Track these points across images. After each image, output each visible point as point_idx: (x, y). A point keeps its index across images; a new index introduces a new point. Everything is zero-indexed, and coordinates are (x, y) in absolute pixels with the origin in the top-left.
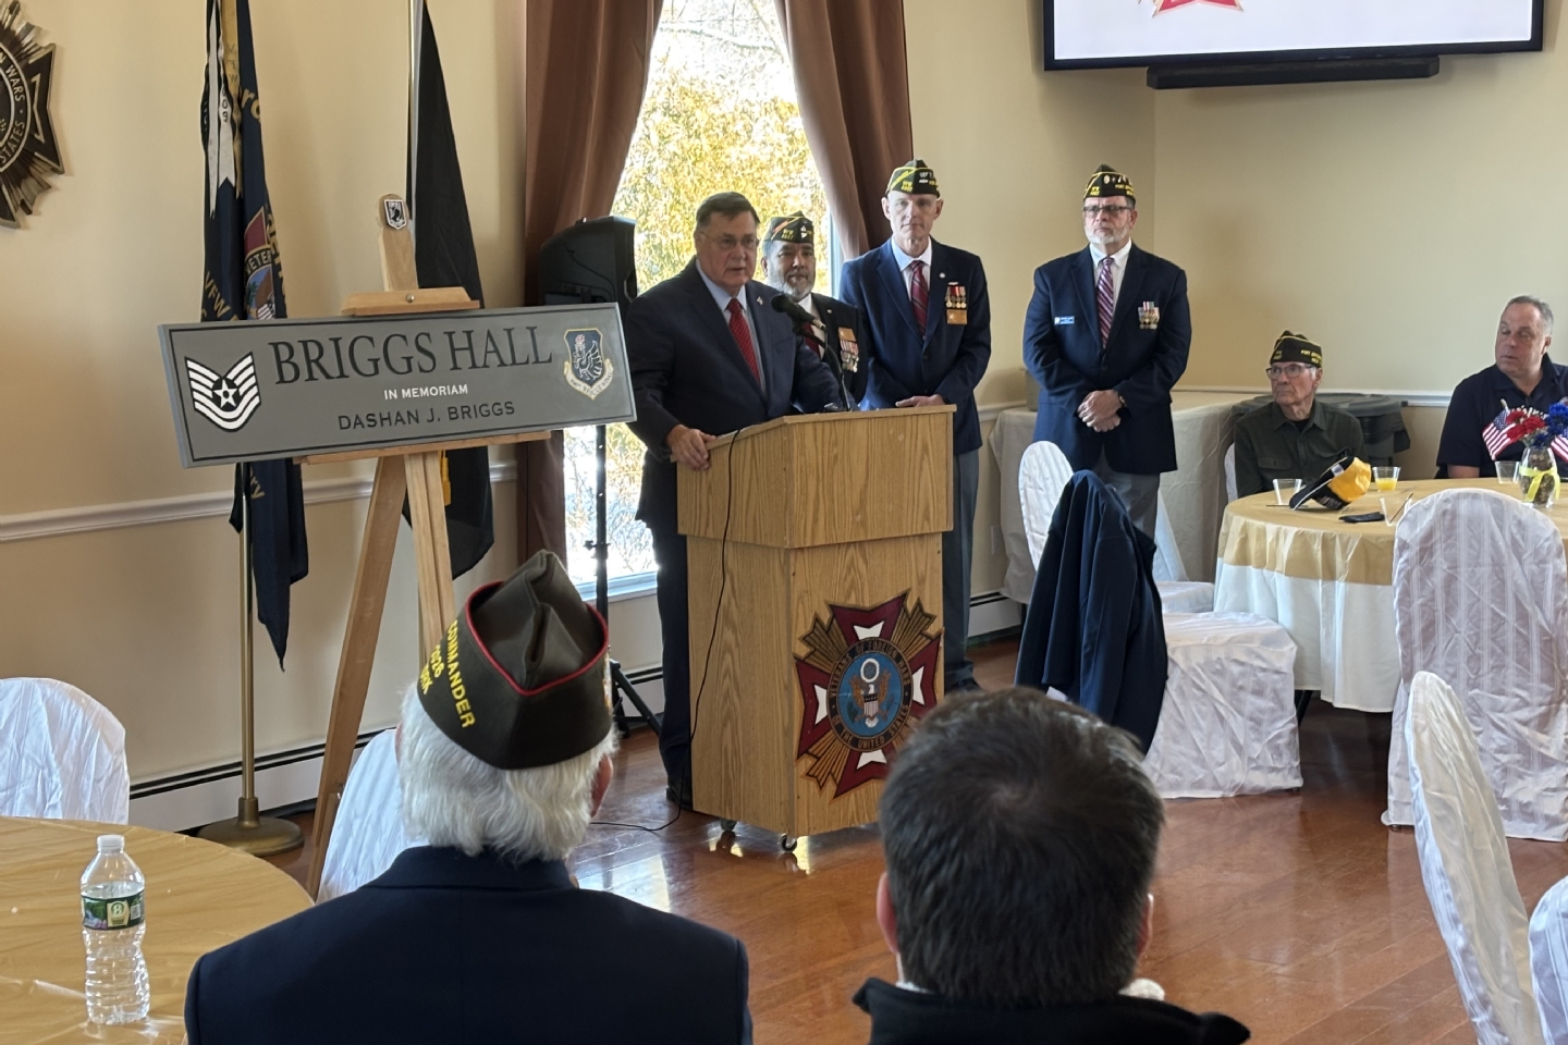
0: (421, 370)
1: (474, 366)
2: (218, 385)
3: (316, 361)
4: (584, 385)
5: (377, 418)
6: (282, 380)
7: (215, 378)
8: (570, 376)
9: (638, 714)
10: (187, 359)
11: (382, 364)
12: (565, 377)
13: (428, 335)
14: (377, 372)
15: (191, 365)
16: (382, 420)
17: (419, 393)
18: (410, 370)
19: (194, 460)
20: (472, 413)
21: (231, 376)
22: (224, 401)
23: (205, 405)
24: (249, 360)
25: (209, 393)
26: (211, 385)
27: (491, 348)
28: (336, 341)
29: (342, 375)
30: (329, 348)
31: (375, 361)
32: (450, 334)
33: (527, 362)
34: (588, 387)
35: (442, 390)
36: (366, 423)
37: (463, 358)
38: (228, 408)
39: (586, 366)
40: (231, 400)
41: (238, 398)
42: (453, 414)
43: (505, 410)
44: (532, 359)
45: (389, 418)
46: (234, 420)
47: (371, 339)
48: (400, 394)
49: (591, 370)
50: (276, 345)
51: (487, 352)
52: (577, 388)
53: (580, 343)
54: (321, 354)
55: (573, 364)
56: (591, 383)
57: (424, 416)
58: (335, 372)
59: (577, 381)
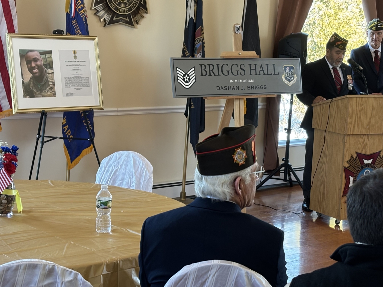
0: (241, 75)
1: (256, 74)
2: (184, 75)
3: (212, 70)
4: (287, 82)
5: (227, 88)
6: (202, 75)
7: (184, 73)
8: (284, 79)
9: (296, 180)
10: (177, 67)
11: (230, 72)
12: (282, 79)
13: (244, 65)
14: (228, 74)
15: (178, 69)
16: (229, 88)
17: (240, 81)
18: (238, 74)
19: (176, 96)
20: (254, 88)
21: (188, 73)
22: (186, 80)
23: (181, 81)
24: (193, 69)
25: (182, 78)
26: (183, 75)
27: (261, 69)
28: (218, 65)
29: (219, 75)
30: (216, 67)
31: (228, 71)
32: (250, 65)
33: (272, 74)
34: (289, 82)
35: (246, 81)
36: (224, 89)
37: (253, 72)
38: (187, 82)
39: (288, 76)
40: (188, 80)
41: (190, 79)
42: (249, 88)
43: (264, 88)
44: (273, 73)
45: (231, 88)
46: (188, 85)
47: (228, 65)
48: (234, 81)
49: (290, 78)
50: (201, 65)
51: (260, 71)
52: (286, 83)
53: (288, 69)
54: (213, 69)
55: (285, 76)
56: (290, 81)
57: (241, 88)
58: (217, 74)
59: (286, 80)
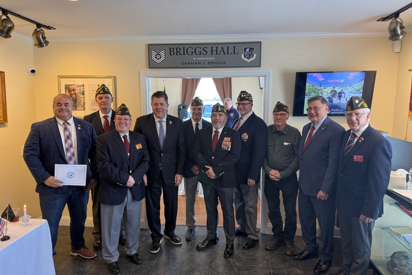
0: (203, 54)
1: (217, 54)
2: (157, 55)
3: (179, 52)
4: (246, 59)
5: (191, 63)
6: (170, 55)
7: (157, 54)
8: (243, 57)
10: (151, 50)
11: (194, 53)
13: (206, 48)
14: (192, 54)
15: (152, 51)
17: (202, 59)
18: (200, 54)
19: (150, 67)
20: (214, 63)
21: (160, 54)
22: (158, 58)
23: (154, 58)
24: (164, 51)
25: (155, 56)
26: (155, 55)
27: (222, 50)
28: (184, 48)
29: (184, 54)
30: (182, 49)
31: (192, 52)
32: (212, 48)
33: (231, 54)
34: (247, 59)
35: (208, 58)
36: (188, 64)
37: (214, 52)
38: (158, 59)
39: (248, 55)
40: (159, 58)
42: (209, 63)
43: (223, 63)
44: (233, 53)
45: (193, 63)
46: (159, 61)
47: (192, 48)
48: (197, 59)
49: (249, 56)
50: (170, 48)
52: (245, 59)
53: (248, 50)
56: (249, 59)
57: (202, 63)
58: (182, 53)
59: (245, 58)
